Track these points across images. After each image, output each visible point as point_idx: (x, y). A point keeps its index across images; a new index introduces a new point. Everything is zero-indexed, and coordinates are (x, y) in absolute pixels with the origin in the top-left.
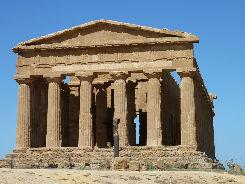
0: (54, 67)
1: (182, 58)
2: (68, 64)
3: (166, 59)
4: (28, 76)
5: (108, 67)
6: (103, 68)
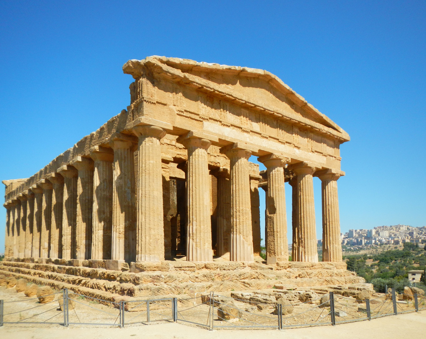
0: (206, 124)
1: (333, 157)
2: (226, 124)
3: (322, 153)
5: (271, 146)
6: (266, 145)
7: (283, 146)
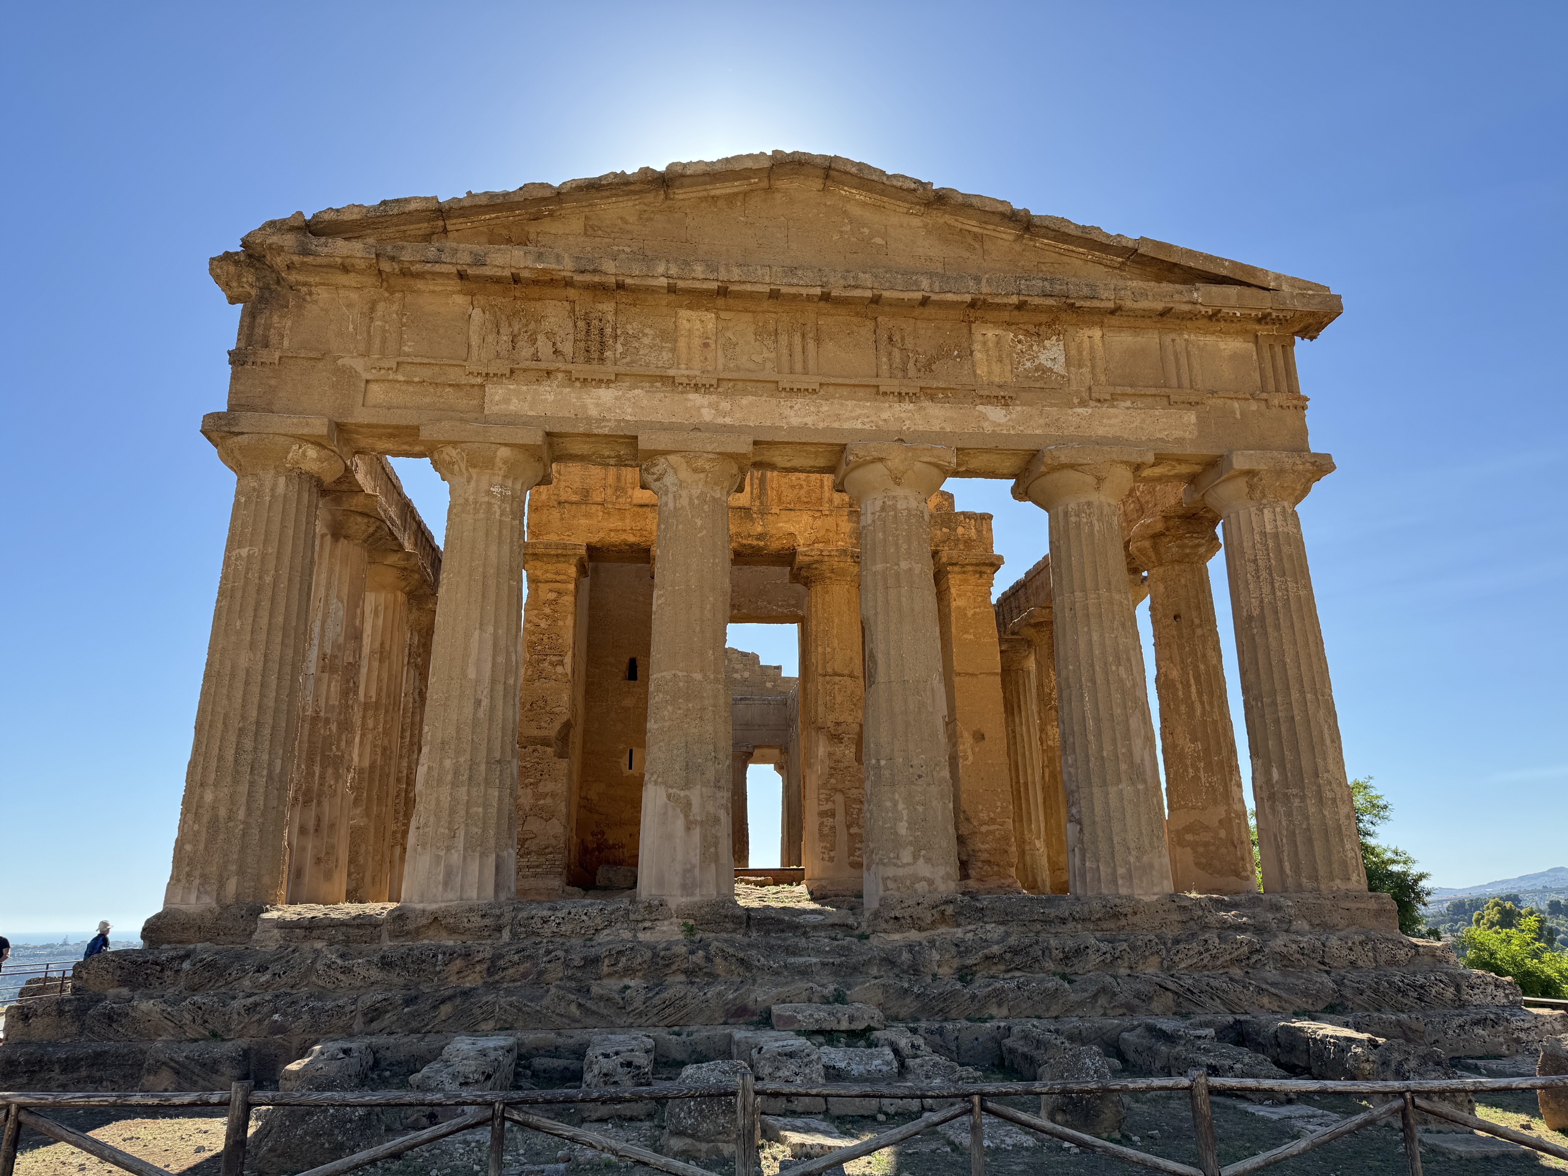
0: (493, 390)
1: (1247, 400)
3: (1167, 397)
5: (838, 417)
6: (809, 420)
7: (908, 406)
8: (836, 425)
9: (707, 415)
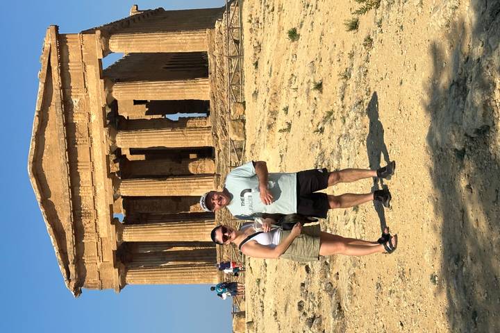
0: (102, 235)
2: (96, 215)
3: (84, 73)
4: (114, 272)
5: (99, 157)
6: (101, 164)
7: (94, 140)
8: (101, 157)
9: (102, 188)
